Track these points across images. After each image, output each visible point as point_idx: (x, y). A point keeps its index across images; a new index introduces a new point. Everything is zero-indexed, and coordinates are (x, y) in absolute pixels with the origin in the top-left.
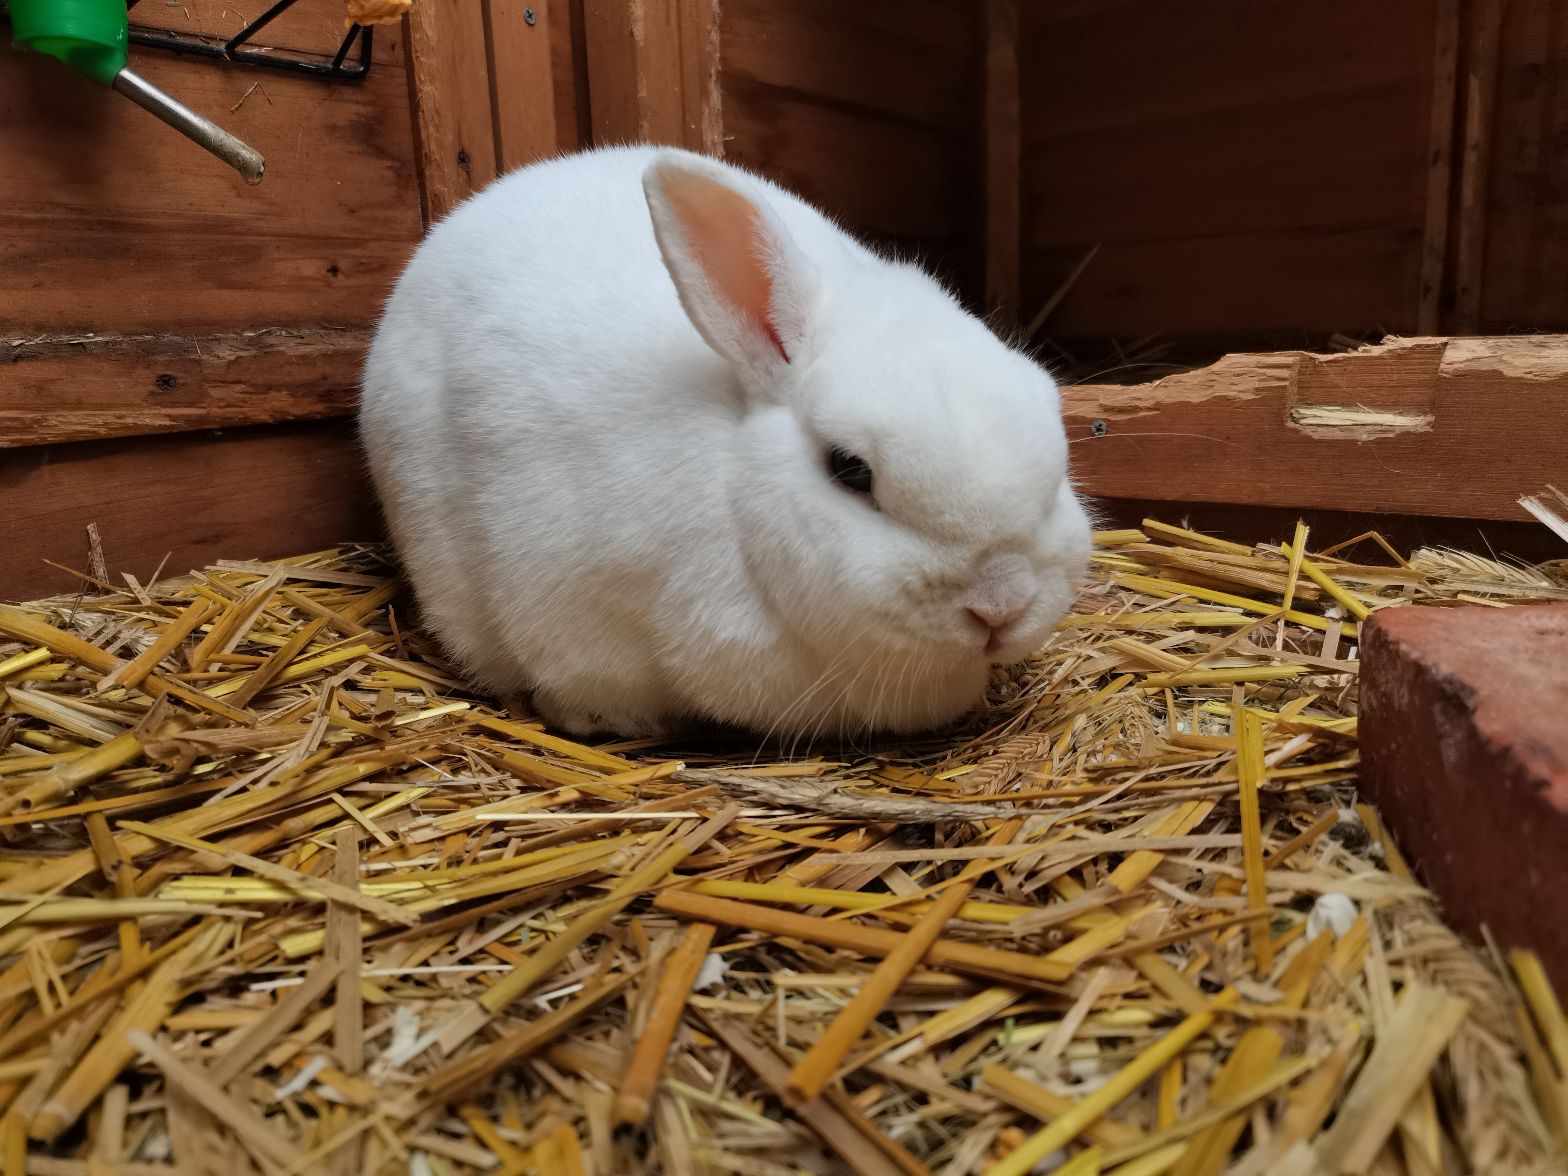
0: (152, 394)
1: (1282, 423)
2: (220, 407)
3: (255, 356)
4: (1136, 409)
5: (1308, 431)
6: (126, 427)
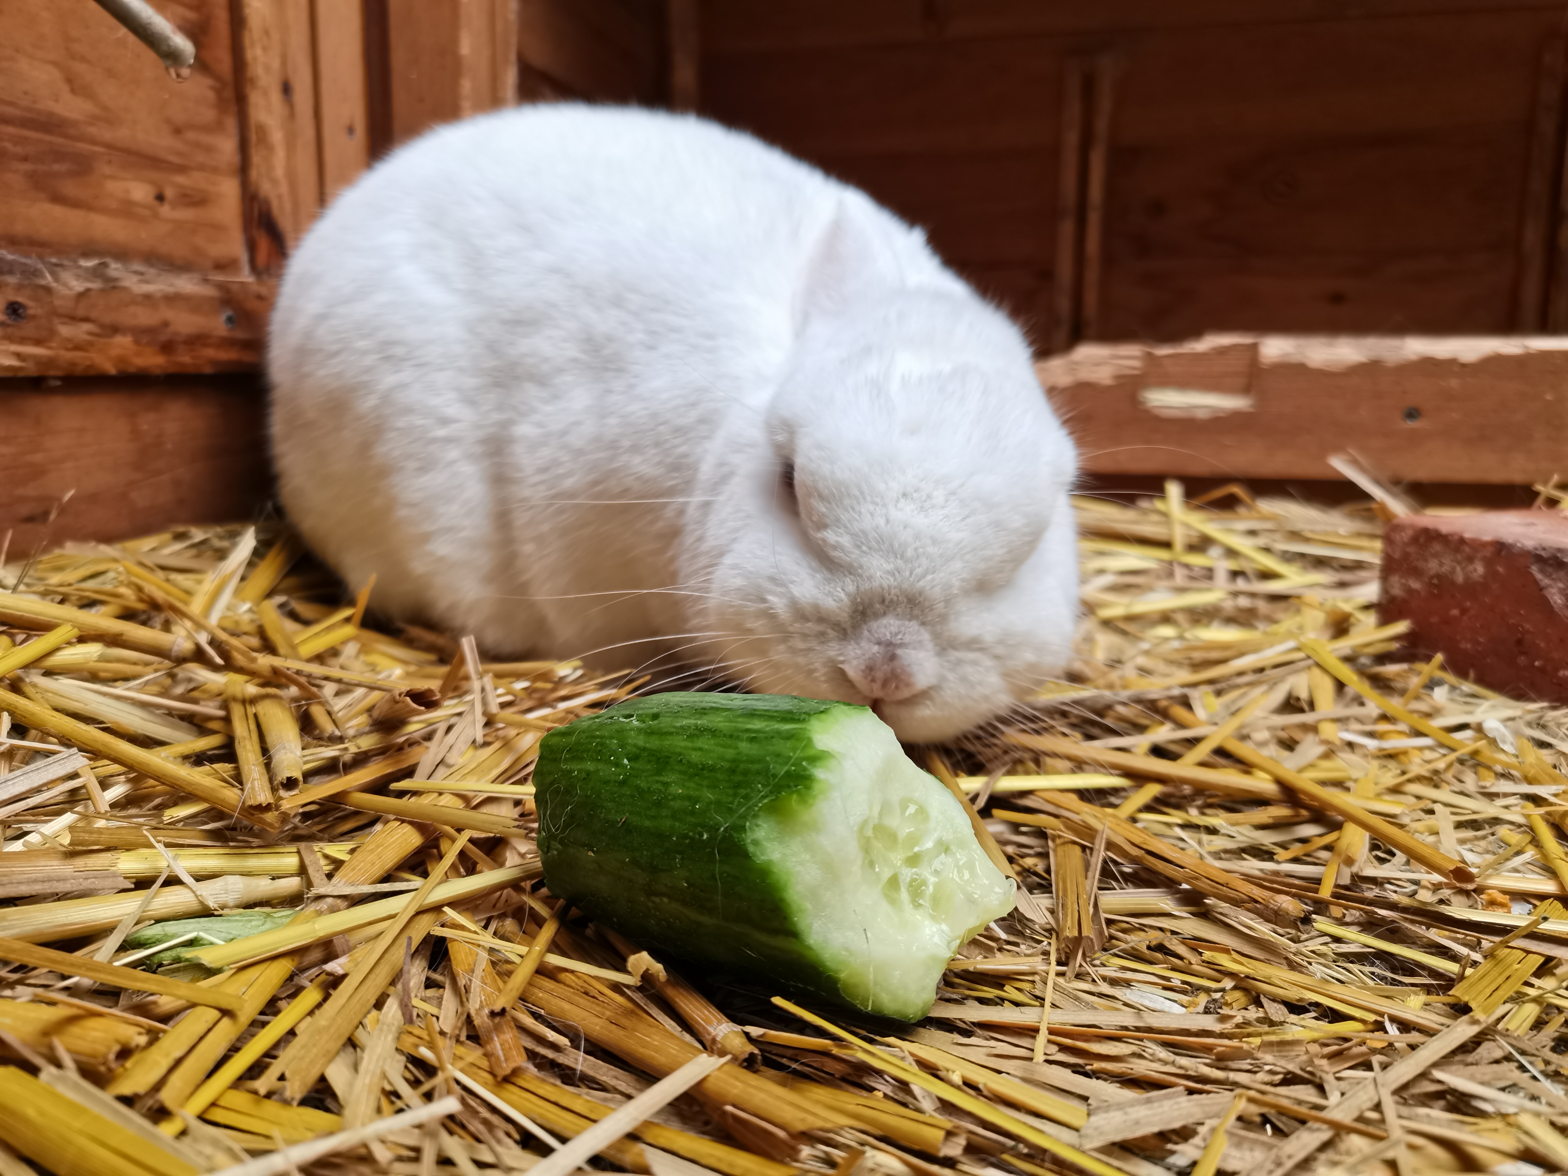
0: (3, 324)
1: (1135, 405)
5: (1156, 411)
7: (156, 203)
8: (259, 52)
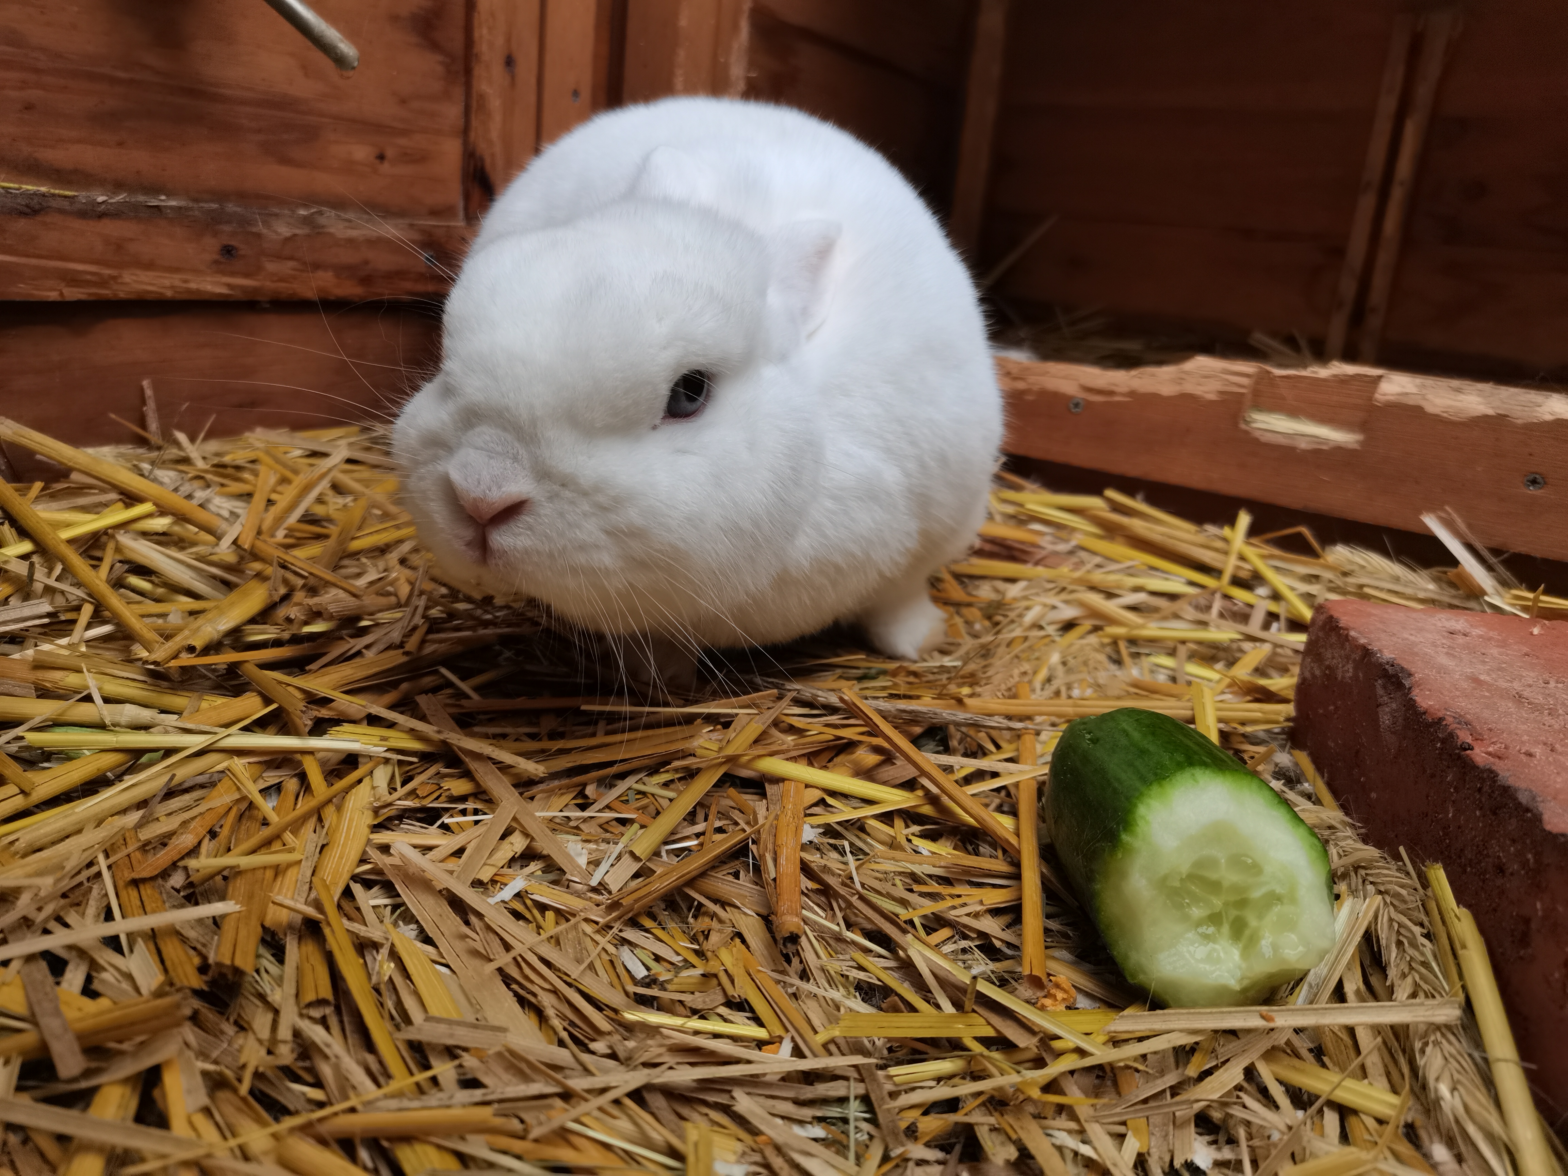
0: (216, 262)
1: (1236, 424)
2: (273, 281)
3: (308, 236)
4: (1111, 393)
5: (1257, 434)
6: (189, 291)
7: (377, 161)
8: (485, 31)
